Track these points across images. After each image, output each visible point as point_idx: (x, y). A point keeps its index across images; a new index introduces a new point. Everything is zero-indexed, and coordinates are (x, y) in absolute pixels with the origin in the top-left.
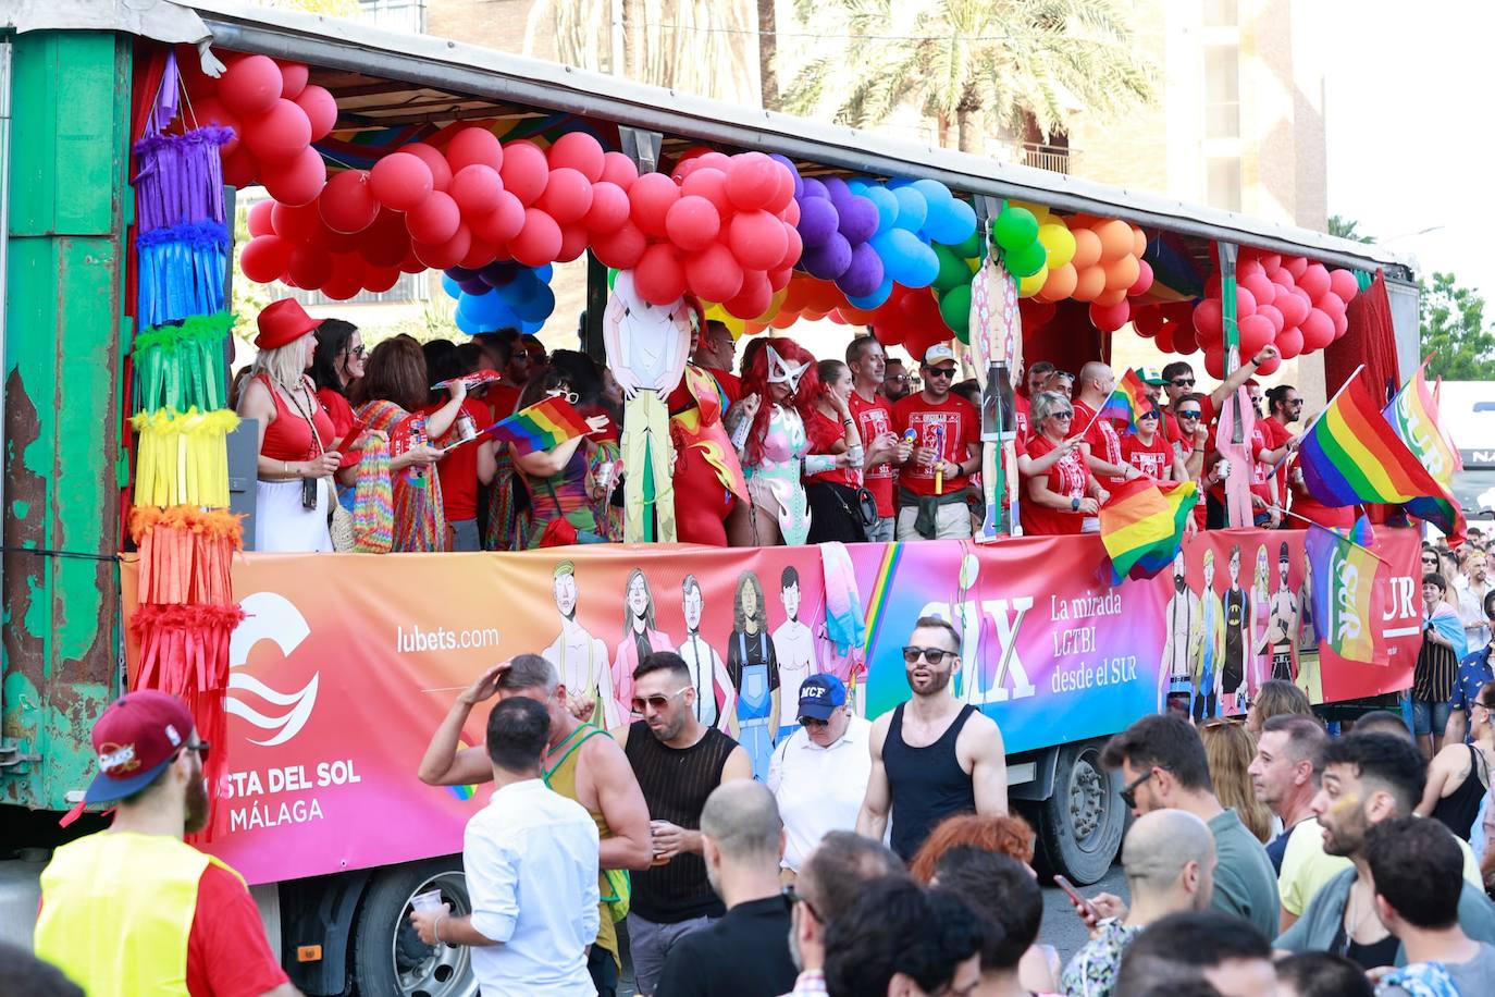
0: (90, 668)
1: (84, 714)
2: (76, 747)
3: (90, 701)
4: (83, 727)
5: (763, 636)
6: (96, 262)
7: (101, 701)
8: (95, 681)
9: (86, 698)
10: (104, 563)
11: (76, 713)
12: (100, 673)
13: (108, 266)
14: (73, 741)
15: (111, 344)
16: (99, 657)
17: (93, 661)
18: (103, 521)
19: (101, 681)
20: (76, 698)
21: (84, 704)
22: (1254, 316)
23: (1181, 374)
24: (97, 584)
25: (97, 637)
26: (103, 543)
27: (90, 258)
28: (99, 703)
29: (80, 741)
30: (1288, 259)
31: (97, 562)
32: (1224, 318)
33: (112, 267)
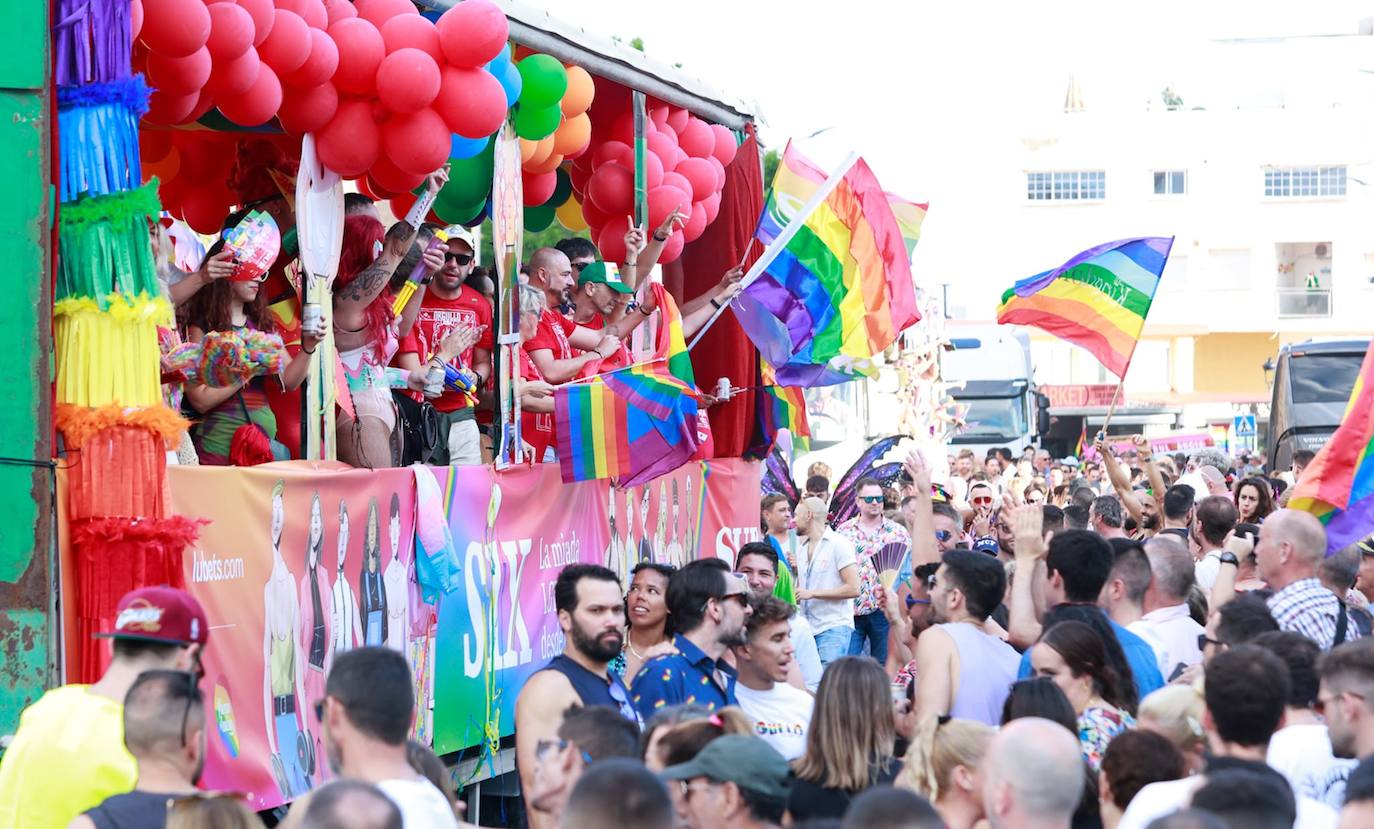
0: (26, 592)
1: (20, 646)
2: (12, 685)
3: (27, 630)
4: (19, 661)
5: (379, 575)
6: (25, 120)
7: (39, 630)
8: (32, 606)
9: (22, 627)
10: (40, 470)
11: (12, 644)
12: (38, 598)
13: (37, 125)
14: (9, 678)
15: (43, 217)
16: (35, 578)
17: (29, 584)
18: (39, 421)
19: (38, 606)
20: (12, 627)
21: (21, 635)
22: (660, 187)
23: (584, 256)
24: (33, 495)
25: (34, 556)
26: (39, 446)
27: (19, 115)
28: (37, 633)
29: (16, 677)
30: (675, 109)
31: (33, 469)
32: (636, 188)
33: (41, 127)
